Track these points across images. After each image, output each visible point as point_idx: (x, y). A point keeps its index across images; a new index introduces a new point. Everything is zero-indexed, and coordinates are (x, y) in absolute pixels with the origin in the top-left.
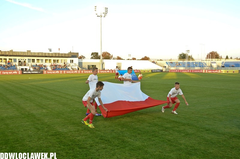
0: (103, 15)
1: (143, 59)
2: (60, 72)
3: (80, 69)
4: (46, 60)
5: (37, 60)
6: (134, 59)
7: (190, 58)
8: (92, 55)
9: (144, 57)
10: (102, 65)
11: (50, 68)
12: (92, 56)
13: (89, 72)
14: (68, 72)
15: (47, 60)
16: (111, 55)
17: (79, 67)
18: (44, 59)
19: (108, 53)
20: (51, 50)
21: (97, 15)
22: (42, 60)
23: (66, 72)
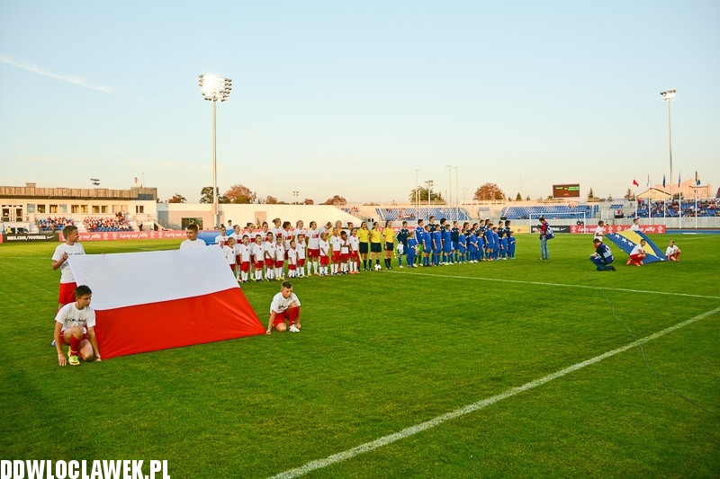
0: (220, 96)
1: (330, 203)
2: (102, 237)
3: (160, 227)
4: (73, 207)
5: (51, 206)
6: (309, 202)
7: (437, 198)
8: (202, 193)
9: (333, 198)
10: (218, 216)
11: (83, 226)
12: (205, 195)
13: (177, 235)
14: (124, 237)
15: (77, 206)
16: (253, 194)
17: (157, 224)
18: (70, 203)
19: (244, 188)
20: (97, 182)
21: (204, 97)
22: (64, 206)
23: (118, 237)
